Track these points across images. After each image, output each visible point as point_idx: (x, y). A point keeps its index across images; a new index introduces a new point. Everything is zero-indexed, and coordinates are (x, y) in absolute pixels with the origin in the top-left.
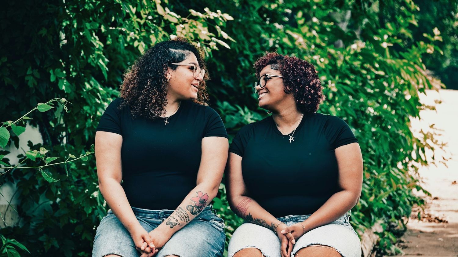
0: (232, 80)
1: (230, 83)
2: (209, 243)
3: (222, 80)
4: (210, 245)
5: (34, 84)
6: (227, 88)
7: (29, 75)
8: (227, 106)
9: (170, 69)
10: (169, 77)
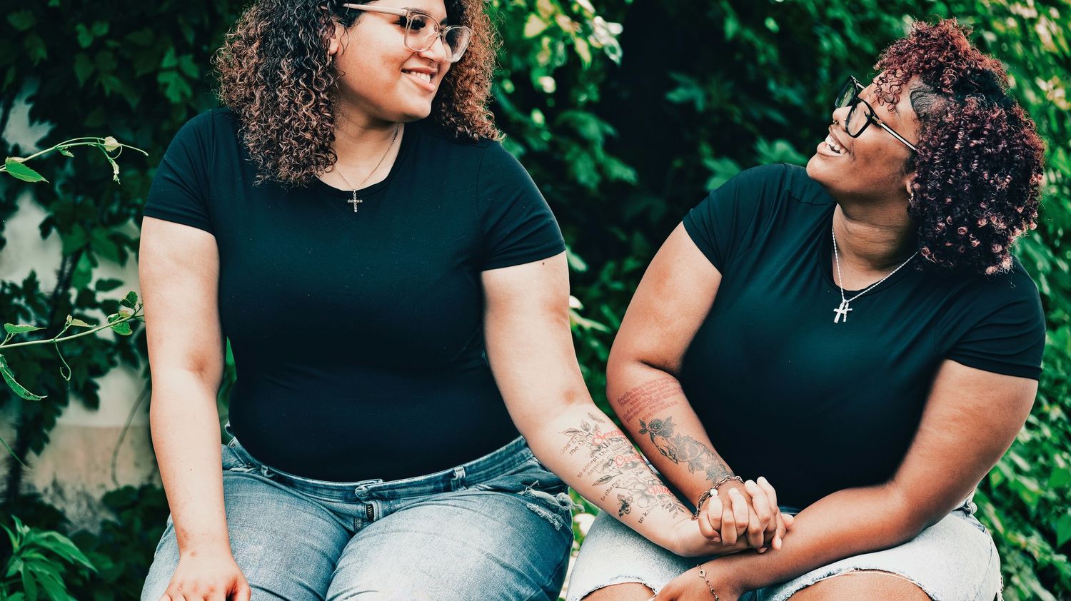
0: (801, 88)
1: (793, 96)
2: (506, 567)
3: (772, 86)
4: (513, 570)
5: (183, 94)
6: (785, 107)
7: (170, 69)
8: (784, 154)
9: (337, 24)
10: (333, 48)
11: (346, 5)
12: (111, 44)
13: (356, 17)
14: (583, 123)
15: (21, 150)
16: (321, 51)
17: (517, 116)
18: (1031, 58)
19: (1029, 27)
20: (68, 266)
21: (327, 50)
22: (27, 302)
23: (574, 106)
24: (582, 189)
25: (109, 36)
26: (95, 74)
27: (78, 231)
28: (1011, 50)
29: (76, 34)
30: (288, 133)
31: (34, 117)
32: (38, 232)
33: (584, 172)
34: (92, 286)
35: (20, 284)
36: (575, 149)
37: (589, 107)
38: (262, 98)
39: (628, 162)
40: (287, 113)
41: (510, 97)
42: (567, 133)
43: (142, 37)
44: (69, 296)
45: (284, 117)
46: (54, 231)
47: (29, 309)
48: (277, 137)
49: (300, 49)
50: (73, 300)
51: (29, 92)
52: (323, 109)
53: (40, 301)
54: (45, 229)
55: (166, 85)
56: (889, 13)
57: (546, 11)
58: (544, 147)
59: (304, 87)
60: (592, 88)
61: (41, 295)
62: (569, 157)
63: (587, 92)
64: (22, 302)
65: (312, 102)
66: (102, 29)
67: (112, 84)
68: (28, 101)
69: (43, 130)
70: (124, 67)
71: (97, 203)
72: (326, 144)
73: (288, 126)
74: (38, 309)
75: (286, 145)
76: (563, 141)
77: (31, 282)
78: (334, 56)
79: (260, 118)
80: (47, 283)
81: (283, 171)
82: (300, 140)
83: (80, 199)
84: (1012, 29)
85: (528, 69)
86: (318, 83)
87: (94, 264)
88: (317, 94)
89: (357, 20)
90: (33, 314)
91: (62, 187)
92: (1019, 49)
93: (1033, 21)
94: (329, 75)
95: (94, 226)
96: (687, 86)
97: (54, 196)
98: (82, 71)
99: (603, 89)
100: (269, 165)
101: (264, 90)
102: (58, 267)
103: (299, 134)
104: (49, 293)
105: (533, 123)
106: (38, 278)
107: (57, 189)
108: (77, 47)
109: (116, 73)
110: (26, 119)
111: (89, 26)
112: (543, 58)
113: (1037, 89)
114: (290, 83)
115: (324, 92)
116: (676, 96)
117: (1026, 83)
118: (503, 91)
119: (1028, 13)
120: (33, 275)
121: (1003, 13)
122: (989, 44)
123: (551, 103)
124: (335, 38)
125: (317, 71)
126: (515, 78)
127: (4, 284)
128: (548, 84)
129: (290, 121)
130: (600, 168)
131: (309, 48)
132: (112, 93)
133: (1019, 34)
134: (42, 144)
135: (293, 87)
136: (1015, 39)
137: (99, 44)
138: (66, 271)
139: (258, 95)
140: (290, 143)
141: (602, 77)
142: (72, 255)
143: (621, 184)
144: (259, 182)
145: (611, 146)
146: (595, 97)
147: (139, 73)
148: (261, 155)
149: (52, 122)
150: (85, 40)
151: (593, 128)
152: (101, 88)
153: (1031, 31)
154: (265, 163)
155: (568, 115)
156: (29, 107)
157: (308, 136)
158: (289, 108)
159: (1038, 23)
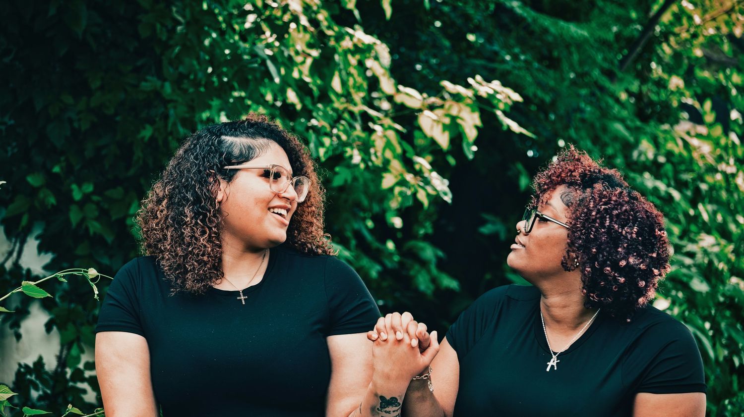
9: (221, 181)
10: (220, 197)
11: (226, 167)
12: (95, 198)
13: (234, 175)
14: (422, 249)
15: (32, 272)
16: (212, 199)
17: (376, 244)
18: (732, 200)
19: (731, 179)
20: (65, 352)
21: (216, 198)
22: (37, 378)
23: (415, 237)
24: (422, 295)
25: (94, 193)
26: (83, 220)
27: (71, 328)
28: (719, 196)
29: (71, 191)
30: (191, 257)
31: (41, 249)
32: (43, 329)
33: (423, 283)
34: (81, 366)
35: (31, 365)
36: (417, 267)
37: (426, 238)
38: (172, 236)
39: (454, 276)
40: (189, 244)
41: (371, 231)
42: (411, 256)
43: (116, 193)
44: (66, 373)
45: (189, 247)
46: (55, 328)
47: (38, 382)
48: (184, 260)
49: (197, 200)
50: (68, 376)
51: (37, 231)
52: (214, 239)
53: (46, 377)
54: (49, 327)
55: (132, 226)
56: (634, 171)
57: (397, 170)
58: (396, 266)
59: (200, 225)
60: (428, 224)
61: (47, 373)
62: (412, 273)
63: (424, 227)
64: (33, 378)
65: (207, 235)
66: (89, 188)
67: (95, 227)
68: (37, 238)
69: (48, 258)
70: (103, 215)
71: (85, 309)
72: (216, 264)
73: (191, 252)
74: (44, 382)
75: (190, 265)
76: (409, 262)
77: (39, 363)
78: (220, 203)
79: (171, 250)
80: (51, 364)
81: (189, 284)
82: (200, 262)
83: (73, 306)
84: (719, 181)
85: (384, 212)
86: (211, 221)
87: (82, 351)
88: (210, 229)
89: (235, 176)
90: (40, 386)
91: (61, 297)
92: (724, 195)
93: (734, 175)
94: (218, 215)
95: (82, 324)
96: (493, 223)
97: (55, 304)
98: (74, 217)
99: (435, 226)
100: (179, 281)
101: (173, 230)
102: (58, 353)
103: (199, 258)
104: (51, 371)
105: (387, 249)
106: (45, 361)
107: (57, 300)
108: (71, 200)
109: (97, 219)
110: (35, 251)
111: (80, 186)
112: (394, 204)
113: (736, 223)
114: (191, 222)
115: (215, 227)
116: (486, 230)
117: (729, 219)
118: (366, 227)
119: (731, 170)
120: (40, 358)
121: (712, 170)
122: (704, 192)
123: (399, 235)
124: (220, 190)
125: (210, 214)
126: (374, 219)
127: (20, 365)
128: (398, 222)
129: (192, 249)
130: (434, 280)
131: (204, 198)
132: (95, 233)
133: (724, 184)
134: (46, 268)
135: (193, 226)
136: (721, 188)
137: (87, 198)
138: (64, 356)
139: (169, 234)
140: (193, 264)
141: (435, 217)
142: (66, 345)
143: (449, 291)
144: (173, 294)
145: (441, 265)
146: (430, 231)
147: (114, 218)
148: (173, 275)
149: (53, 252)
150: (77, 195)
151: (429, 252)
152: (87, 229)
153: (732, 182)
154: (176, 281)
155: (412, 243)
156: (37, 242)
157: (205, 258)
158: (191, 240)
159: (738, 177)
